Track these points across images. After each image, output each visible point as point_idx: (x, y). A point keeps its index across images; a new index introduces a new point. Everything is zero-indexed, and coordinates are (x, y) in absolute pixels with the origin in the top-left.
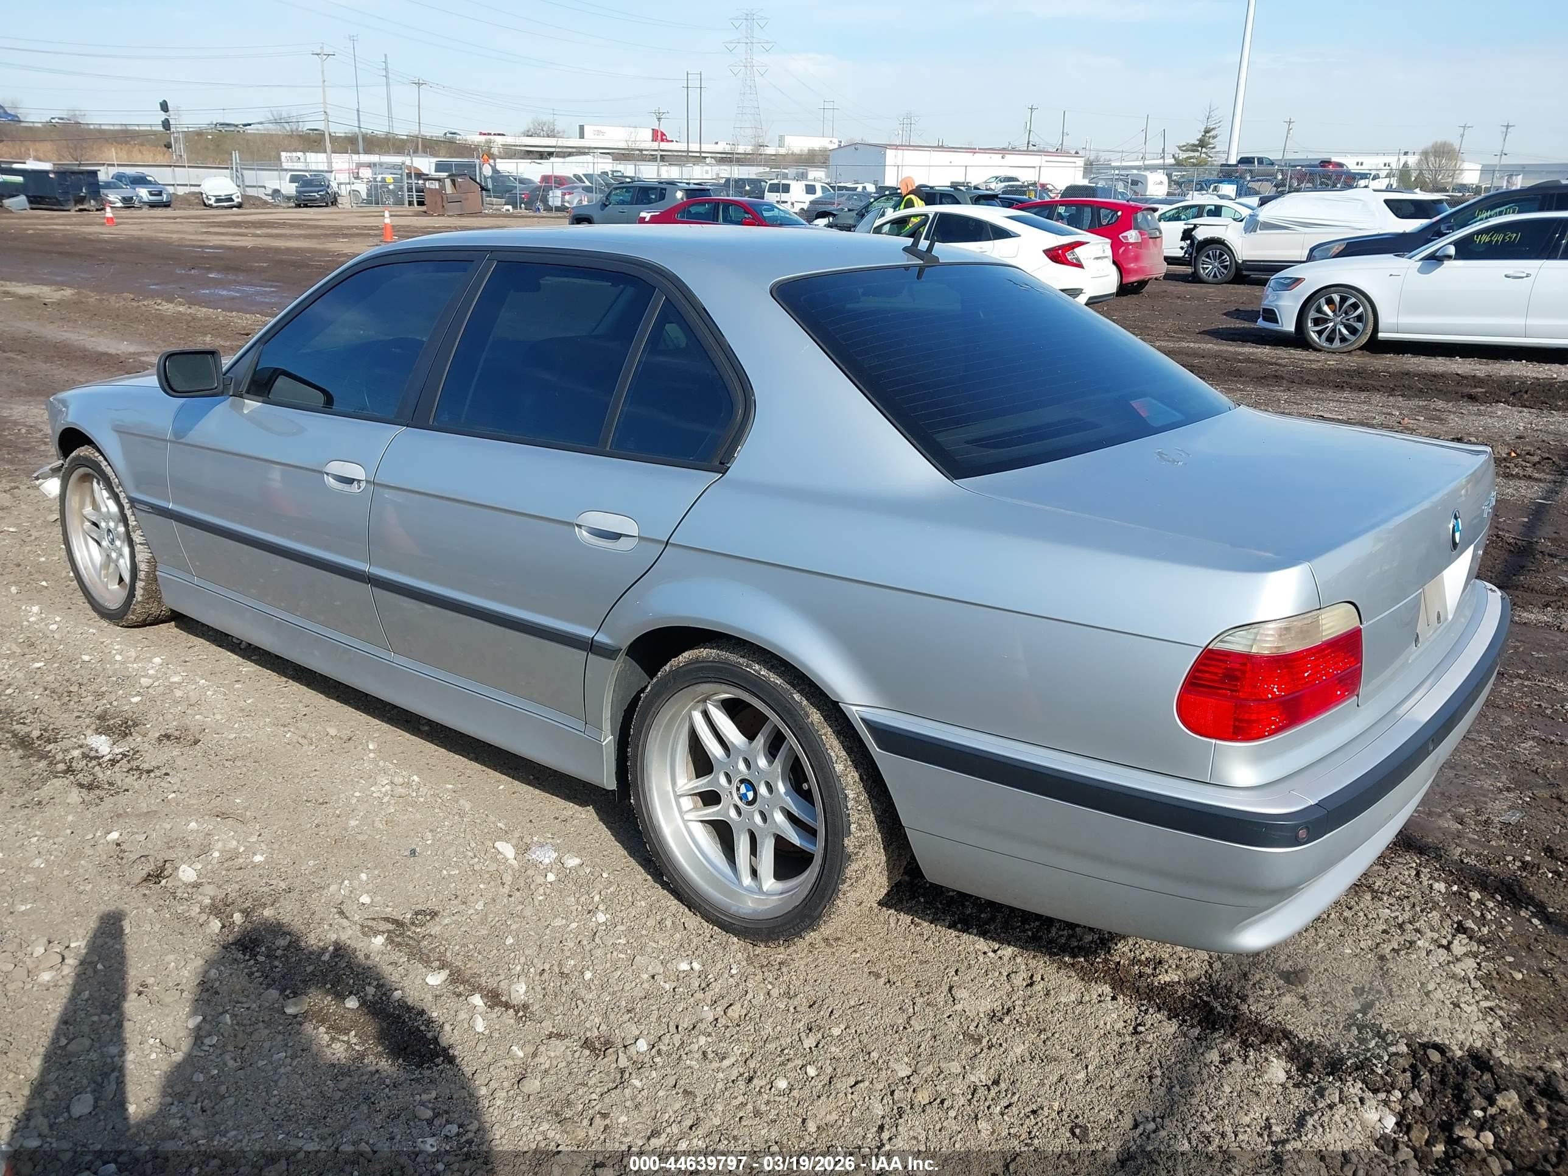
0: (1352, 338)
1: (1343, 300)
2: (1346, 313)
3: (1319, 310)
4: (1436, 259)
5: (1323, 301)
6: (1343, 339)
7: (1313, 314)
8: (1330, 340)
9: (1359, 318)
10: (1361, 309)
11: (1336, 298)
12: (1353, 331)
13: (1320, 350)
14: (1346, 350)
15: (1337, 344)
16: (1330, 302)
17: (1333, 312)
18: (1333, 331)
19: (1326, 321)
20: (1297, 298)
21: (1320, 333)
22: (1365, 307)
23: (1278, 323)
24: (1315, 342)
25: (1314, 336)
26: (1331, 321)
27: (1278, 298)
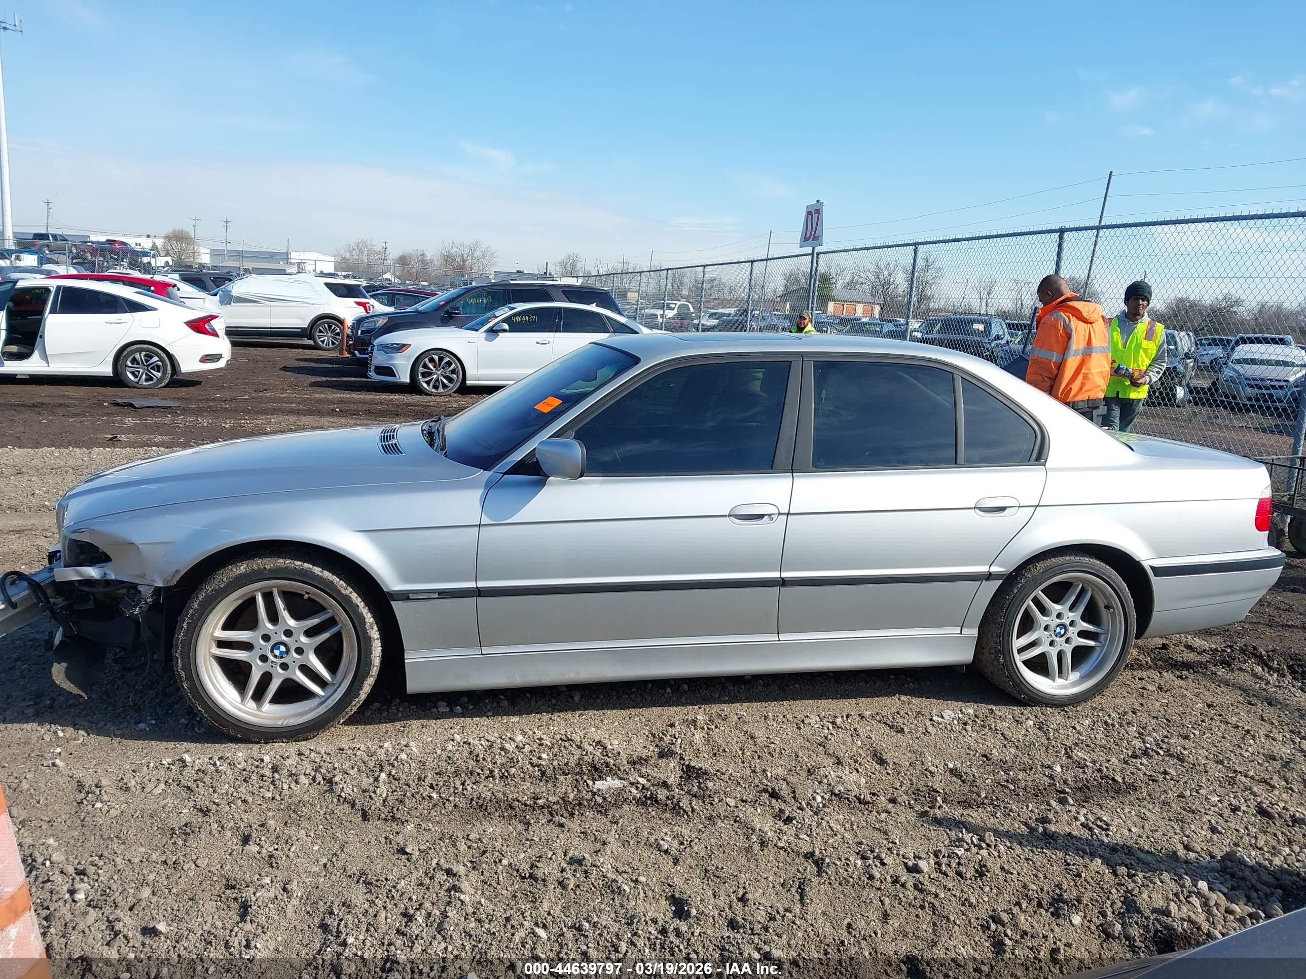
0: (451, 385)
1: (441, 359)
2: (443, 368)
3: (425, 366)
4: (493, 332)
5: (427, 360)
6: (444, 386)
7: (421, 369)
8: (436, 387)
9: (453, 372)
10: (453, 366)
11: (436, 357)
12: (450, 380)
13: (430, 395)
14: (447, 393)
15: (441, 390)
16: (432, 360)
17: (434, 367)
18: (437, 380)
19: (430, 374)
20: (408, 358)
21: (428, 383)
22: (456, 364)
23: (395, 376)
24: (425, 389)
25: (425, 385)
26: (434, 374)
27: (392, 358)
